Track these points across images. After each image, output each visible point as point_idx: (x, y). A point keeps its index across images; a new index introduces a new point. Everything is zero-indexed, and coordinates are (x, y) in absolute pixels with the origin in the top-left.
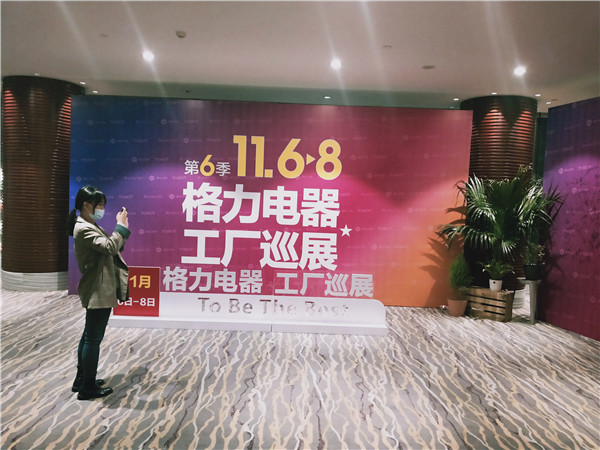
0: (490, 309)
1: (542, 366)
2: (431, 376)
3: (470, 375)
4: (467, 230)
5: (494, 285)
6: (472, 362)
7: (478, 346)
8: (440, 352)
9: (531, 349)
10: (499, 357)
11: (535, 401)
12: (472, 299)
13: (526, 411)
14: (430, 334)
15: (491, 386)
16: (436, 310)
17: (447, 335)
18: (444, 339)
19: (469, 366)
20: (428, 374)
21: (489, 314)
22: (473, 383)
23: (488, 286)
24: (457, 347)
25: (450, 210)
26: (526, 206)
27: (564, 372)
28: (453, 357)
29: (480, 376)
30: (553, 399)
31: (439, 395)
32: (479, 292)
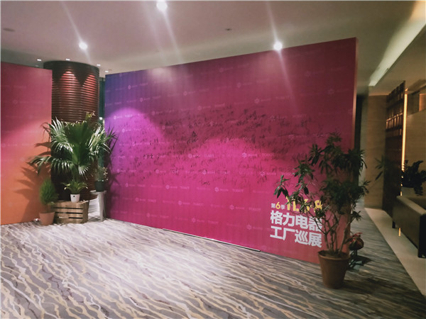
0: (72, 215)
1: (105, 249)
2: (19, 277)
3: (52, 268)
4: (51, 159)
5: (74, 198)
6: (55, 257)
7: (61, 245)
8: (30, 256)
9: (99, 239)
10: (76, 249)
11: (97, 275)
12: (58, 210)
13: (91, 284)
14: (22, 243)
15: (67, 272)
16: (30, 223)
17: (37, 241)
18: (34, 245)
19: (52, 261)
20: (17, 276)
21: (71, 220)
22: (54, 273)
23: (70, 200)
24: (44, 248)
25: (38, 145)
26: (94, 141)
27: (118, 250)
28: (40, 257)
29: (59, 267)
30: (109, 270)
31: (24, 291)
32: (64, 204)
